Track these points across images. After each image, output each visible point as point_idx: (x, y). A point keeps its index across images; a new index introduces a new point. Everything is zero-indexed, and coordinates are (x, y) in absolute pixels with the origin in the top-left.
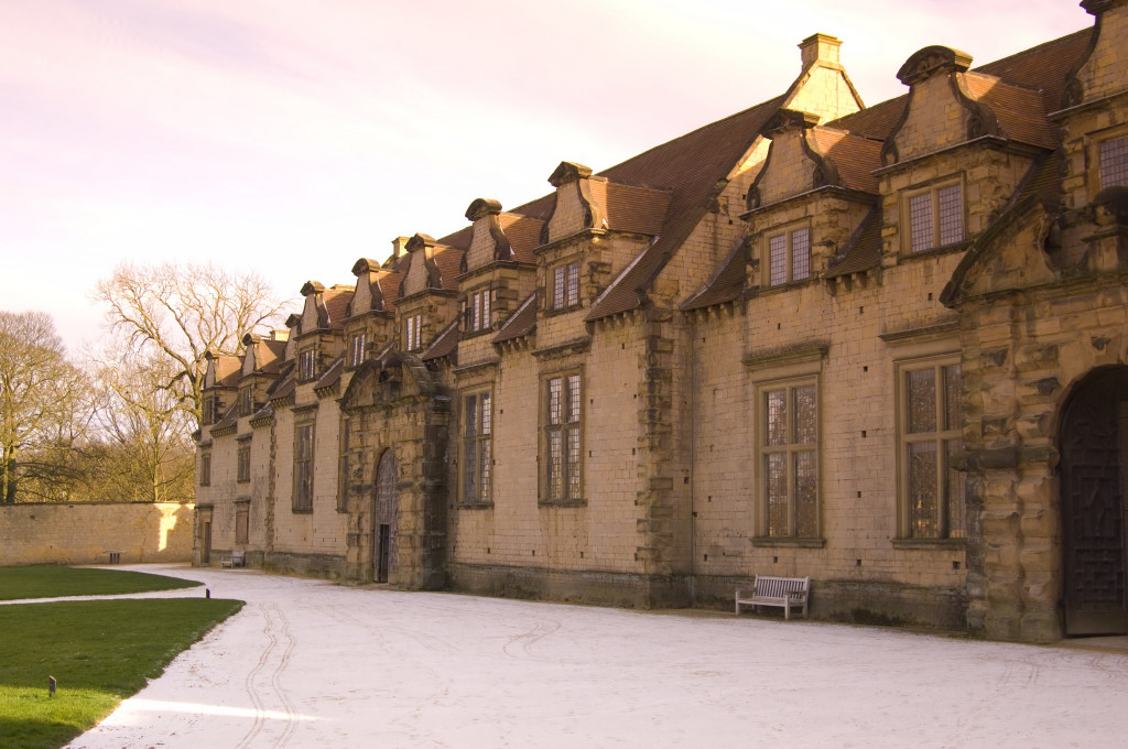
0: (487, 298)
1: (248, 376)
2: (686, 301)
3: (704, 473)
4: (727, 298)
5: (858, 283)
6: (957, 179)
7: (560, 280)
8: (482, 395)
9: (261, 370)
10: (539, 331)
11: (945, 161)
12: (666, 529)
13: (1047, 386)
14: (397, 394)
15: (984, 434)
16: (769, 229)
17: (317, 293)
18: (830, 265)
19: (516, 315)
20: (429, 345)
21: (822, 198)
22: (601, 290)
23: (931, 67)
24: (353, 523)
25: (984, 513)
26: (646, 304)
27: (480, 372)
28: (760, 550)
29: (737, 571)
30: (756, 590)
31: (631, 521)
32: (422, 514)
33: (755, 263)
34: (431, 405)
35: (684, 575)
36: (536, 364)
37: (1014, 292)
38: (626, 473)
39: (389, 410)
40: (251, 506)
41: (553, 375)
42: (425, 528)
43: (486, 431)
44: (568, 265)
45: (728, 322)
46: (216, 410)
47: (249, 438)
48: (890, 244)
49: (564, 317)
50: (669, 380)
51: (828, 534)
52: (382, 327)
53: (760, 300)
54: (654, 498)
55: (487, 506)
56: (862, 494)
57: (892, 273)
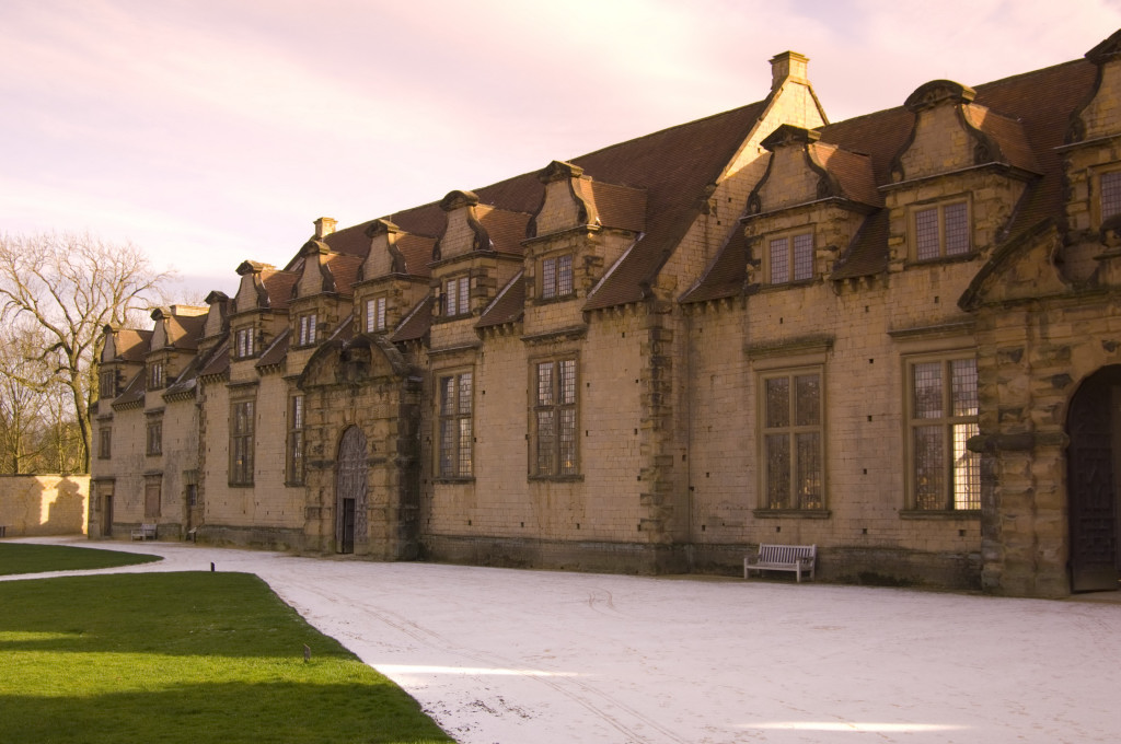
0: (465, 285)
1: (159, 351)
2: (684, 294)
3: (701, 451)
4: (728, 294)
5: (865, 285)
6: (963, 199)
7: (549, 271)
9: (173, 345)
10: (527, 318)
11: (952, 182)
12: (668, 503)
13: (1060, 381)
14: (364, 374)
15: (1000, 421)
16: (771, 233)
17: (255, 272)
18: (835, 268)
19: (495, 302)
20: (396, 327)
21: (826, 208)
22: (595, 282)
23: (938, 99)
24: (312, 498)
25: (998, 489)
26: (650, 297)
27: (459, 355)
28: (762, 521)
29: (738, 539)
30: (761, 556)
31: (634, 495)
32: (396, 489)
33: (756, 263)
34: (405, 385)
35: (683, 545)
36: (524, 349)
37: (1029, 301)
39: (355, 389)
40: (164, 480)
41: (543, 360)
42: (400, 502)
43: (464, 410)
44: (559, 257)
45: (727, 316)
46: (117, 384)
47: (161, 412)
48: (896, 251)
49: (555, 306)
50: (669, 367)
51: (833, 507)
52: (334, 309)
53: (761, 296)
54: (658, 475)
55: (469, 481)
56: (868, 472)
57: (898, 278)
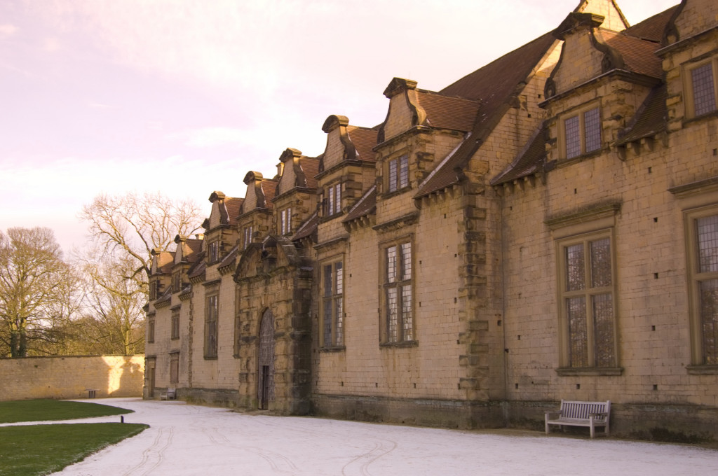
0: (339, 190)
1: (178, 265)
2: (495, 177)
3: (513, 316)
4: (530, 172)
5: (646, 147)
7: (393, 170)
8: (335, 263)
9: (185, 259)
10: (378, 211)
12: (484, 364)
14: (273, 267)
16: (564, 112)
18: (620, 135)
19: (361, 201)
20: (297, 229)
21: (610, 81)
22: (426, 174)
24: (243, 365)
26: (463, 180)
27: (334, 246)
28: (564, 380)
29: (545, 396)
30: (562, 412)
31: (455, 357)
32: (292, 357)
33: (553, 141)
34: (298, 273)
35: (499, 401)
36: (376, 236)
38: (449, 318)
39: (267, 279)
40: (180, 356)
41: (390, 244)
42: (295, 367)
43: (340, 291)
44: (400, 157)
45: (531, 192)
46: (158, 290)
47: (177, 308)
48: (674, 111)
49: (397, 198)
50: (483, 241)
51: (625, 364)
52: (265, 220)
53: (558, 171)
54: (473, 338)
55: (341, 349)
56: (656, 328)
57: (678, 136)
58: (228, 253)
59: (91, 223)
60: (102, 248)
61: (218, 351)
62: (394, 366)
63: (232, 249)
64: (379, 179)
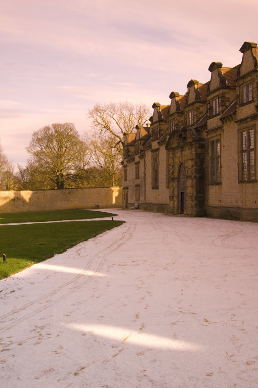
0: (217, 102)
1: (138, 140)
7: (245, 91)
8: (216, 140)
9: (142, 138)
10: (237, 113)
14: (185, 142)
17: (158, 107)
20: (197, 122)
24: (171, 192)
27: (216, 131)
32: (195, 188)
34: (197, 145)
36: (237, 126)
40: (140, 187)
41: (243, 130)
42: (196, 193)
44: (248, 84)
46: (128, 153)
49: (247, 106)
52: (180, 117)
55: (219, 184)
58: (162, 135)
59: (93, 119)
60: (99, 132)
61: (159, 185)
62: (246, 193)
63: (165, 133)
64: (238, 96)
